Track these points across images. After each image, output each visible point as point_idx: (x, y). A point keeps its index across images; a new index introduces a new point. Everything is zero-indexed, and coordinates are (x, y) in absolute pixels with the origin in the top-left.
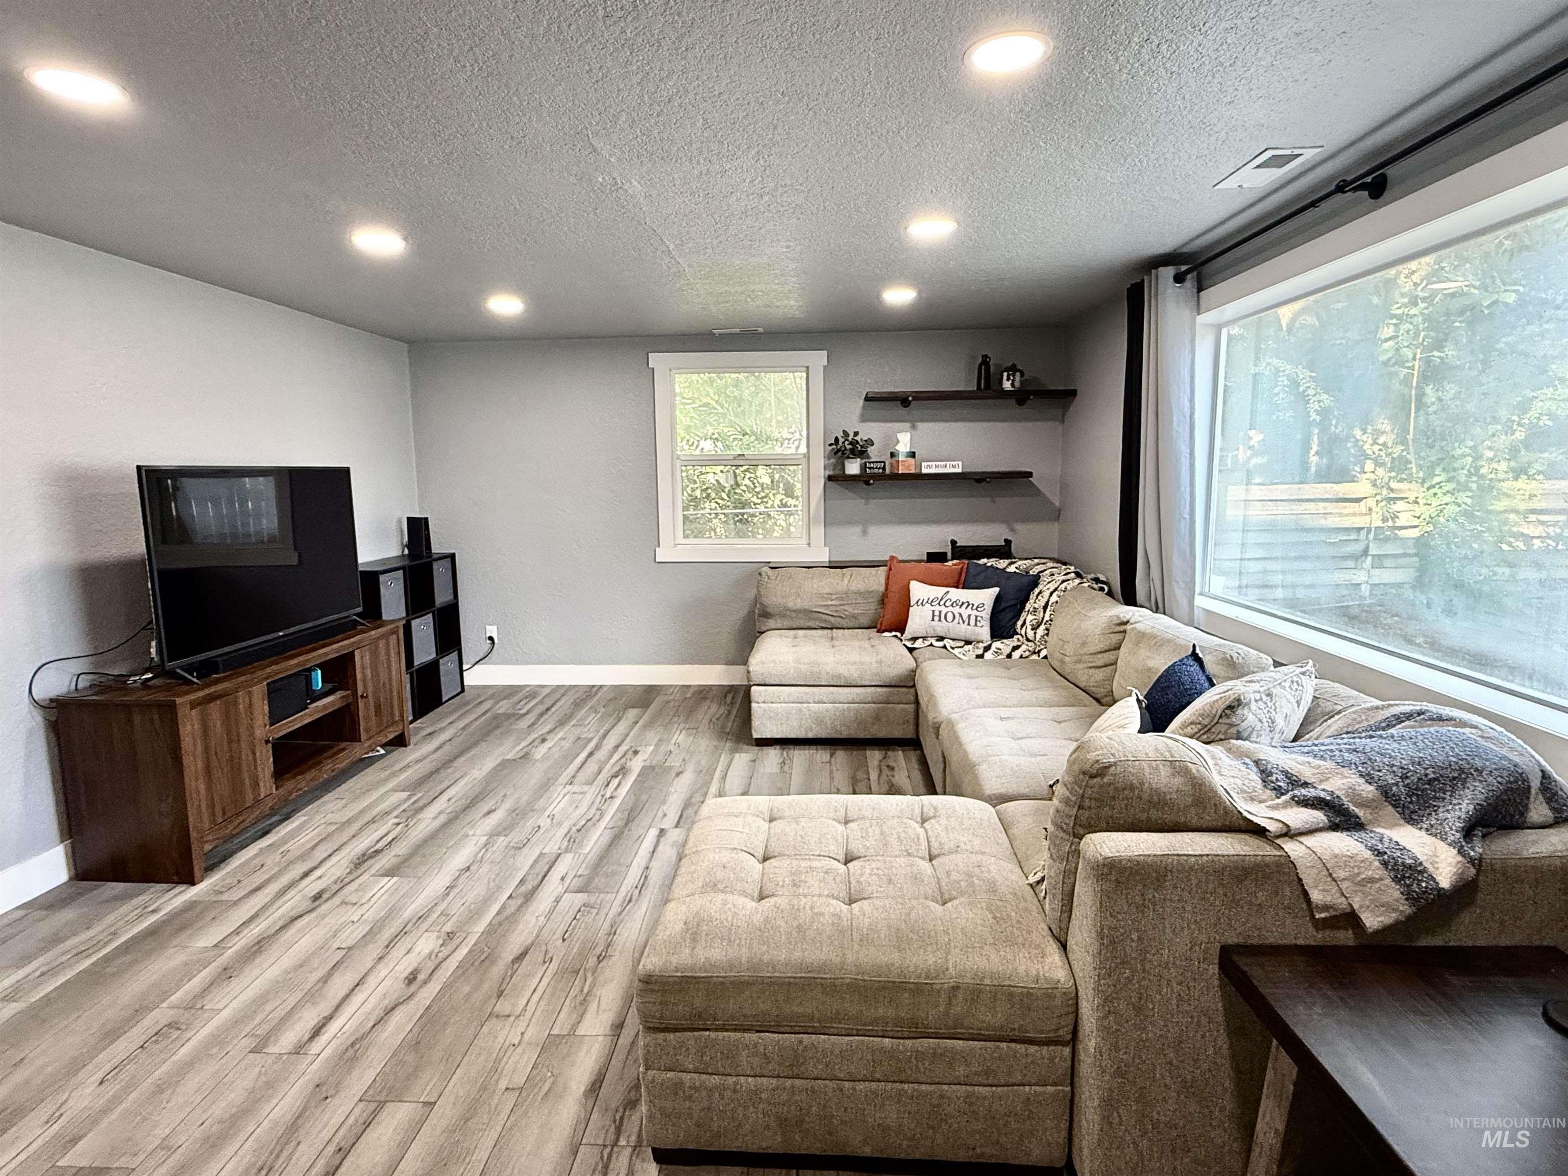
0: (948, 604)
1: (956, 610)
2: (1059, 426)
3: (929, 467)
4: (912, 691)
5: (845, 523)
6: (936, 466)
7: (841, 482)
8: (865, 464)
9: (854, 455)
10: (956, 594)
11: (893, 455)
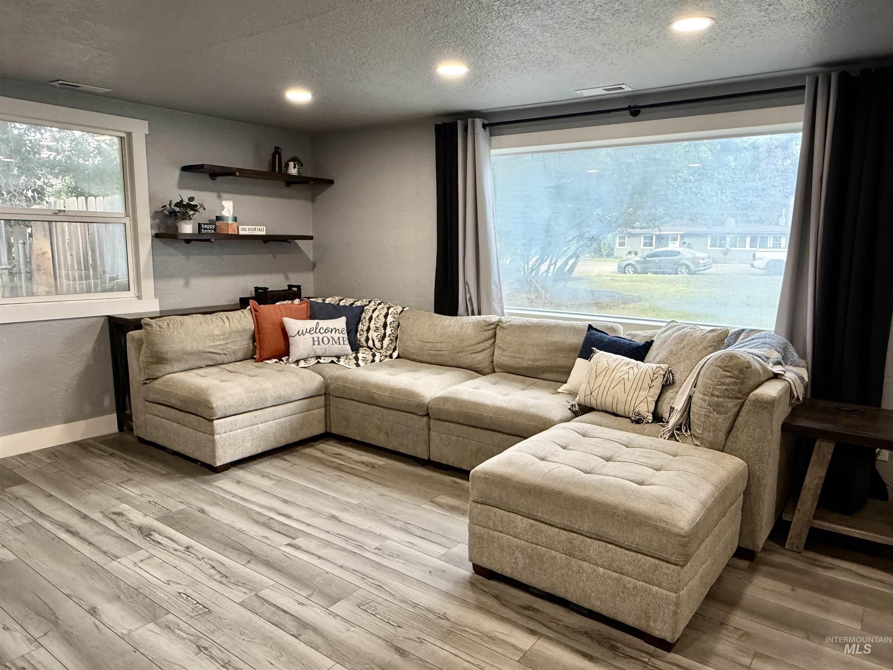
0: (322, 331)
1: (329, 335)
2: (309, 205)
3: (244, 229)
4: (323, 398)
5: (170, 276)
6: (249, 230)
7: (164, 240)
8: (200, 225)
9: (185, 217)
10: (324, 324)
11: (218, 218)
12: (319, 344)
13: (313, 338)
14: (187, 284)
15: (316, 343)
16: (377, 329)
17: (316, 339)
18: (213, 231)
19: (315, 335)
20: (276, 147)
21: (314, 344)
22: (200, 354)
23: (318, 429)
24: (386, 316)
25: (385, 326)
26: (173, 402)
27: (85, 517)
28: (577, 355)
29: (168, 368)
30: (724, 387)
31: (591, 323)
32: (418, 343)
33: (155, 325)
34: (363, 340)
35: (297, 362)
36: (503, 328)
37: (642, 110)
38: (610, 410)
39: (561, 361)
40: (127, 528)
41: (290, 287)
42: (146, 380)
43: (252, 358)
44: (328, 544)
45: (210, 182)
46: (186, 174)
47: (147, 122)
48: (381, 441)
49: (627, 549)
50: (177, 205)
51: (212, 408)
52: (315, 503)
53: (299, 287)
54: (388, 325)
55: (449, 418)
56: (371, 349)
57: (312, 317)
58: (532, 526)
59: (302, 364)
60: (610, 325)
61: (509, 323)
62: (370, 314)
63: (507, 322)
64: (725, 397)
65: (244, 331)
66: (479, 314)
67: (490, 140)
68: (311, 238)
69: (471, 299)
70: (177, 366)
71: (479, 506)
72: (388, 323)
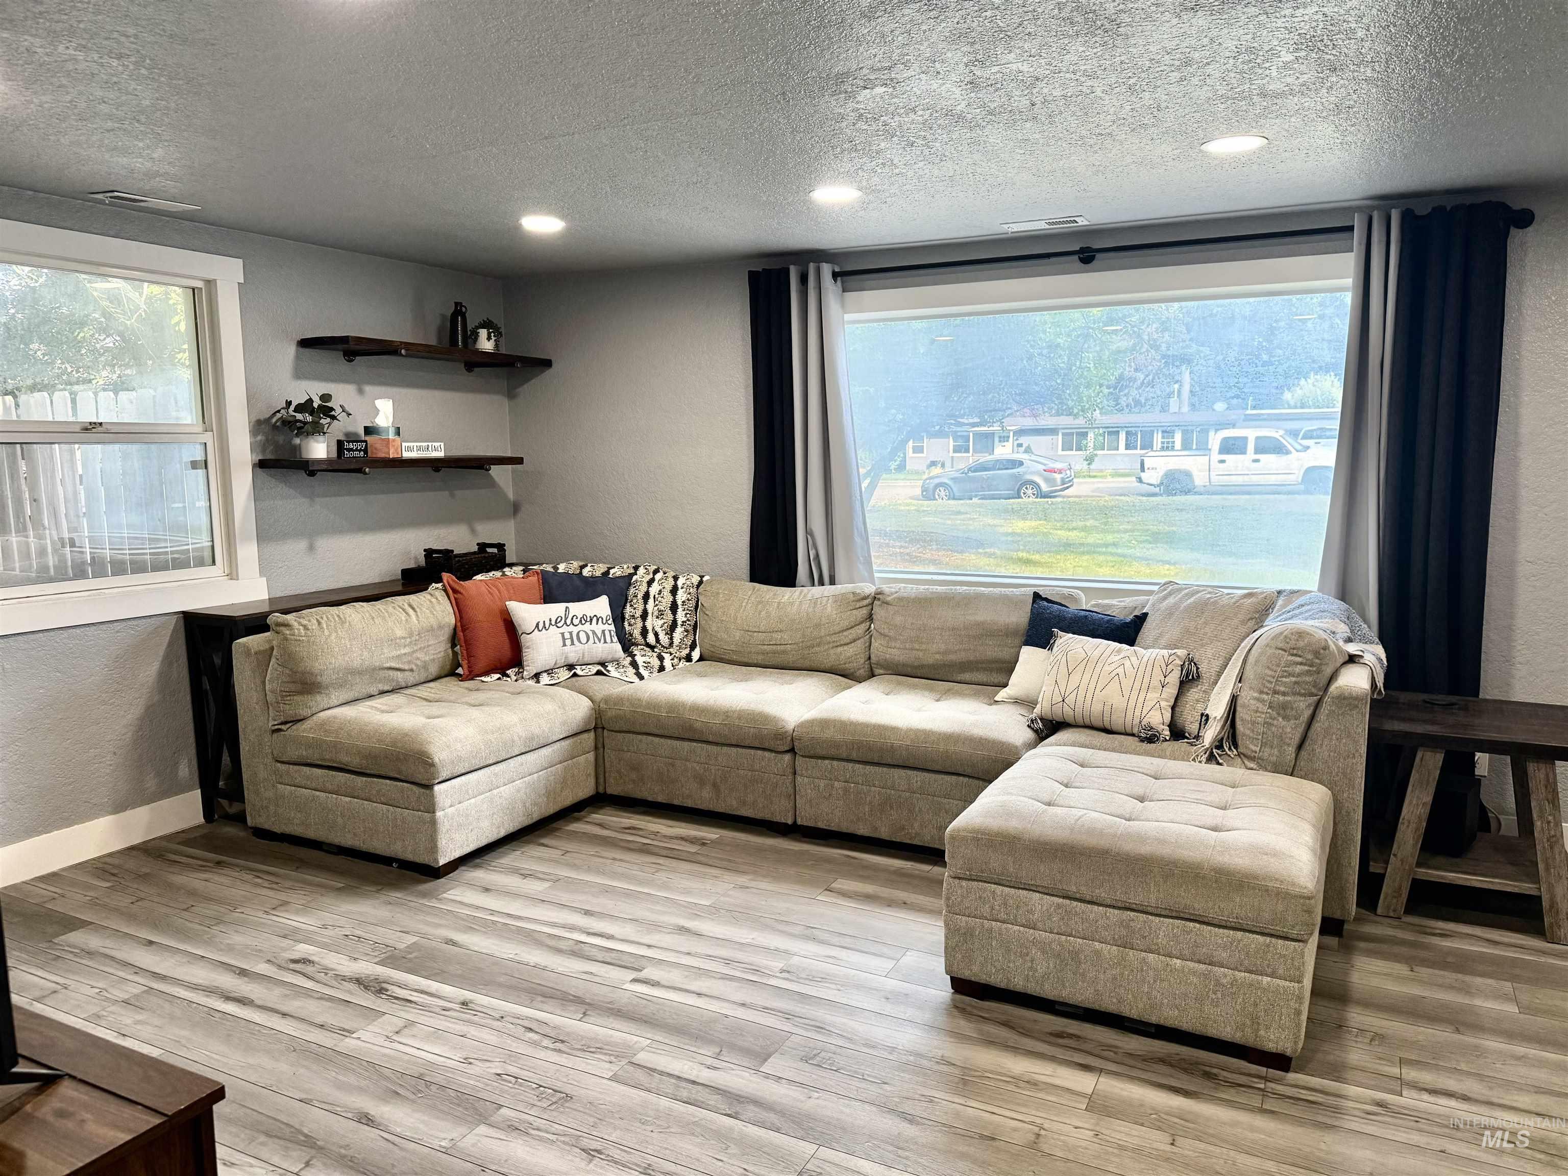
0: (576, 621)
1: (587, 627)
2: (505, 401)
3: (409, 449)
4: (592, 734)
5: (284, 536)
6: (419, 449)
7: (273, 471)
8: (340, 443)
9: (317, 429)
10: (578, 608)
11: (368, 431)
12: (573, 644)
13: (563, 634)
14: (311, 548)
15: (568, 642)
16: (660, 615)
17: (567, 636)
18: (362, 453)
19: (565, 629)
20: (456, 304)
21: (564, 645)
22: (372, 672)
23: (586, 790)
24: (674, 591)
25: (674, 607)
26: (344, 759)
27: (243, 973)
28: (1017, 641)
29: (321, 700)
30: (1294, 679)
31: (1035, 589)
32: (738, 634)
33: (296, 624)
34: (637, 633)
35: (537, 676)
36: (887, 603)
37: (1098, 256)
38: (1098, 724)
39: (993, 650)
40: (334, 983)
41: (483, 546)
42: (282, 724)
43: (452, 674)
44: (701, 973)
45: (342, 365)
46: (307, 351)
47: (240, 262)
48: (704, 799)
49: (1220, 927)
50: (300, 408)
51: (432, 765)
52: (641, 911)
53: (501, 547)
54: (680, 606)
55: (833, 752)
56: (652, 648)
57: (548, 598)
58: (1059, 906)
59: (545, 679)
60: (1066, 591)
61: (895, 595)
62: (644, 588)
63: (892, 594)
64: (1294, 694)
65: (440, 627)
66: (832, 582)
67: (842, 296)
68: (519, 461)
69: (817, 556)
70: (336, 697)
71: (964, 883)
72: (679, 603)
